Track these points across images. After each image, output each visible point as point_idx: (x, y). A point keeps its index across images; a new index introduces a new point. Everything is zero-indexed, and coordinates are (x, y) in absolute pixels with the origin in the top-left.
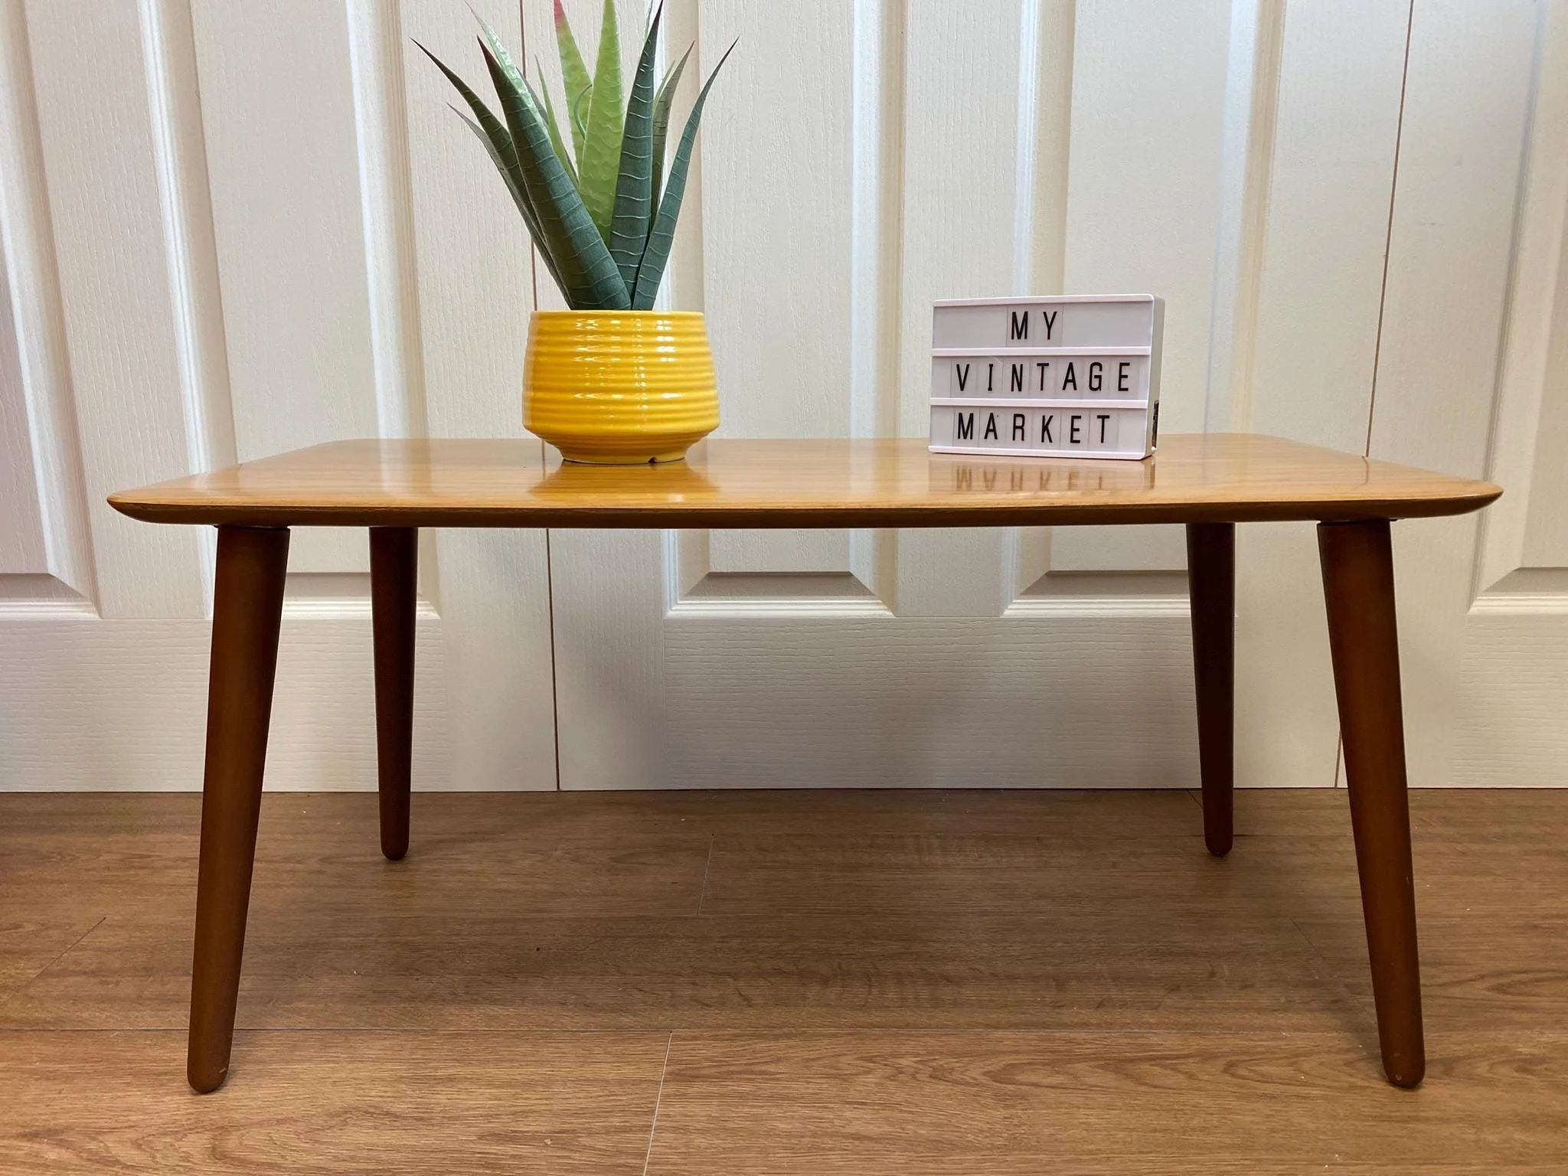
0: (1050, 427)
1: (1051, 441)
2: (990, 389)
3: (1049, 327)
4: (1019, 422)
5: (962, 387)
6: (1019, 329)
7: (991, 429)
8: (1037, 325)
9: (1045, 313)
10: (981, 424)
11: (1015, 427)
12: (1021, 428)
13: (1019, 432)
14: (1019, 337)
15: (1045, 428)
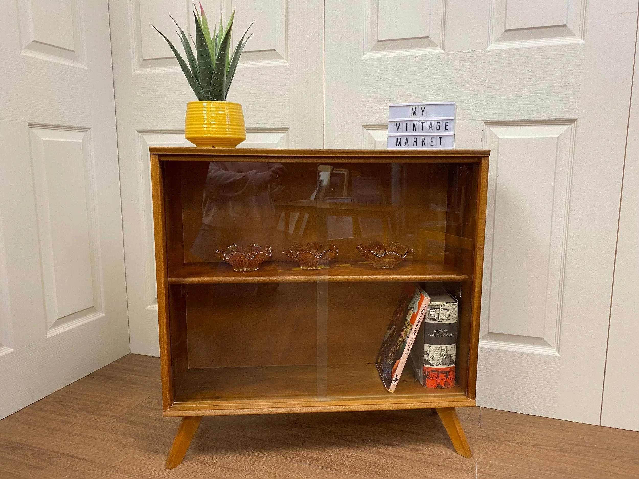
0: (425, 141)
1: (425, 145)
2: (406, 130)
3: (423, 112)
4: (415, 140)
5: (398, 130)
6: (414, 112)
7: (407, 142)
8: (419, 111)
9: (421, 108)
10: (404, 141)
11: (414, 142)
12: (416, 142)
13: (415, 143)
14: (414, 115)
15: (423, 142)
